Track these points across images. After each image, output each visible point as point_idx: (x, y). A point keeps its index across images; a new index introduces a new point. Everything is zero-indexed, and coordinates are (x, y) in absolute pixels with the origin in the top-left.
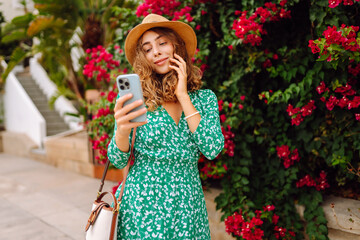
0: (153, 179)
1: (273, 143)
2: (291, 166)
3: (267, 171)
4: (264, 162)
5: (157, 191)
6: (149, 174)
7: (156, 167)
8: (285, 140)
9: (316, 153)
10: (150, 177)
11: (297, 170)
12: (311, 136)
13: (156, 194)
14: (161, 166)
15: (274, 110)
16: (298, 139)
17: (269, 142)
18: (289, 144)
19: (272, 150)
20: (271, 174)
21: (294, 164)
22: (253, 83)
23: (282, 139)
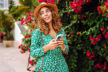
0: (49, 60)
1: (85, 50)
2: (92, 60)
3: (84, 61)
4: (83, 57)
5: (50, 64)
6: (48, 59)
7: (50, 56)
8: (90, 49)
9: (101, 55)
10: (48, 60)
11: (94, 61)
12: (100, 48)
13: (49, 65)
14: (52, 55)
15: (86, 37)
16: (95, 49)
17: (84, 49)
18: (91, 51)
19: (85, 52)
20: (85, 62)
21: (93, 59)
22: (78, 27)
23: (89, 48)
